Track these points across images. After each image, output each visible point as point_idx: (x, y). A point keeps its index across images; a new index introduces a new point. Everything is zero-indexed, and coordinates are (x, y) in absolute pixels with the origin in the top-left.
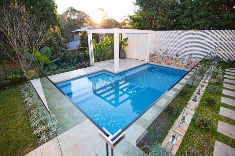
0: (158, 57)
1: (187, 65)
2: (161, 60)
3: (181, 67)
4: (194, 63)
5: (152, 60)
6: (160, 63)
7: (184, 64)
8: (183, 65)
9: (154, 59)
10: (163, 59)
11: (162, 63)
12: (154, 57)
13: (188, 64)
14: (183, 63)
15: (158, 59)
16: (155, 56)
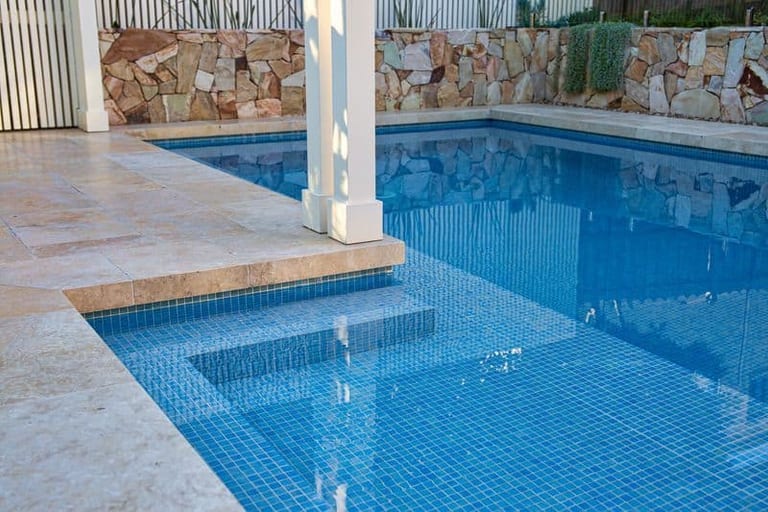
0: (190, 58)
1: (432, 81)
2: (226, 84)
3: (398, 106)
4: (469, 54)
5: (131, 103)
6: (229, 112)
7: (414, 79)
8: (406, 85)
9: (150, 91)
10: (242, 64)
11: (246, 110)
12: (147, 64)
13: (438, 74)
14: (403, 74)
15: (204, 80)
16: (163, 46)
